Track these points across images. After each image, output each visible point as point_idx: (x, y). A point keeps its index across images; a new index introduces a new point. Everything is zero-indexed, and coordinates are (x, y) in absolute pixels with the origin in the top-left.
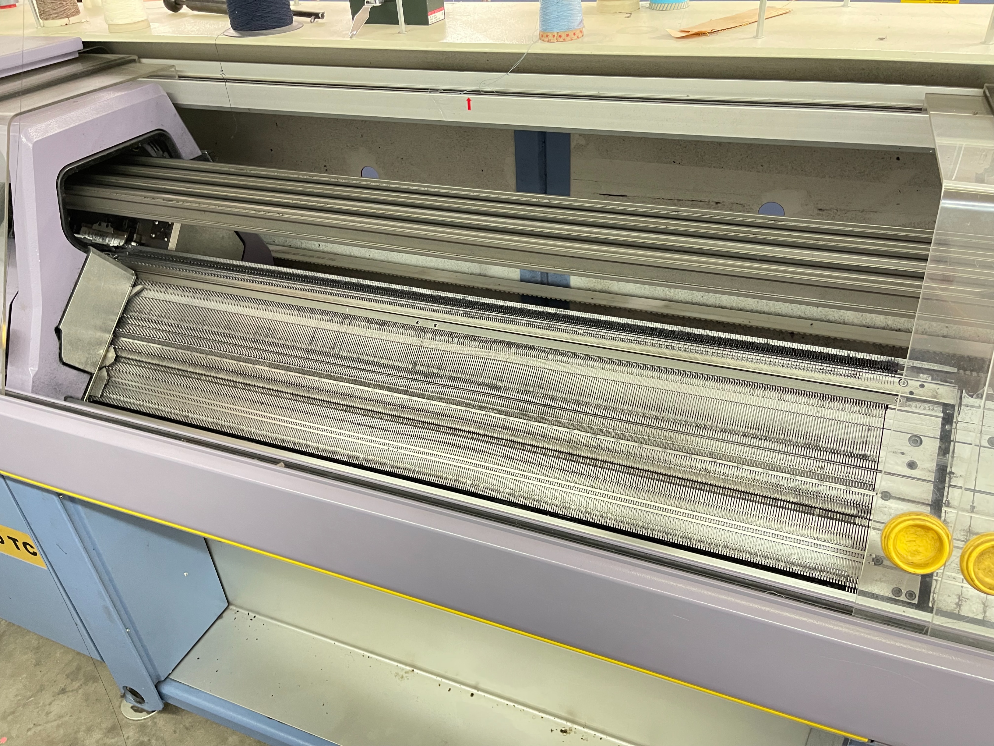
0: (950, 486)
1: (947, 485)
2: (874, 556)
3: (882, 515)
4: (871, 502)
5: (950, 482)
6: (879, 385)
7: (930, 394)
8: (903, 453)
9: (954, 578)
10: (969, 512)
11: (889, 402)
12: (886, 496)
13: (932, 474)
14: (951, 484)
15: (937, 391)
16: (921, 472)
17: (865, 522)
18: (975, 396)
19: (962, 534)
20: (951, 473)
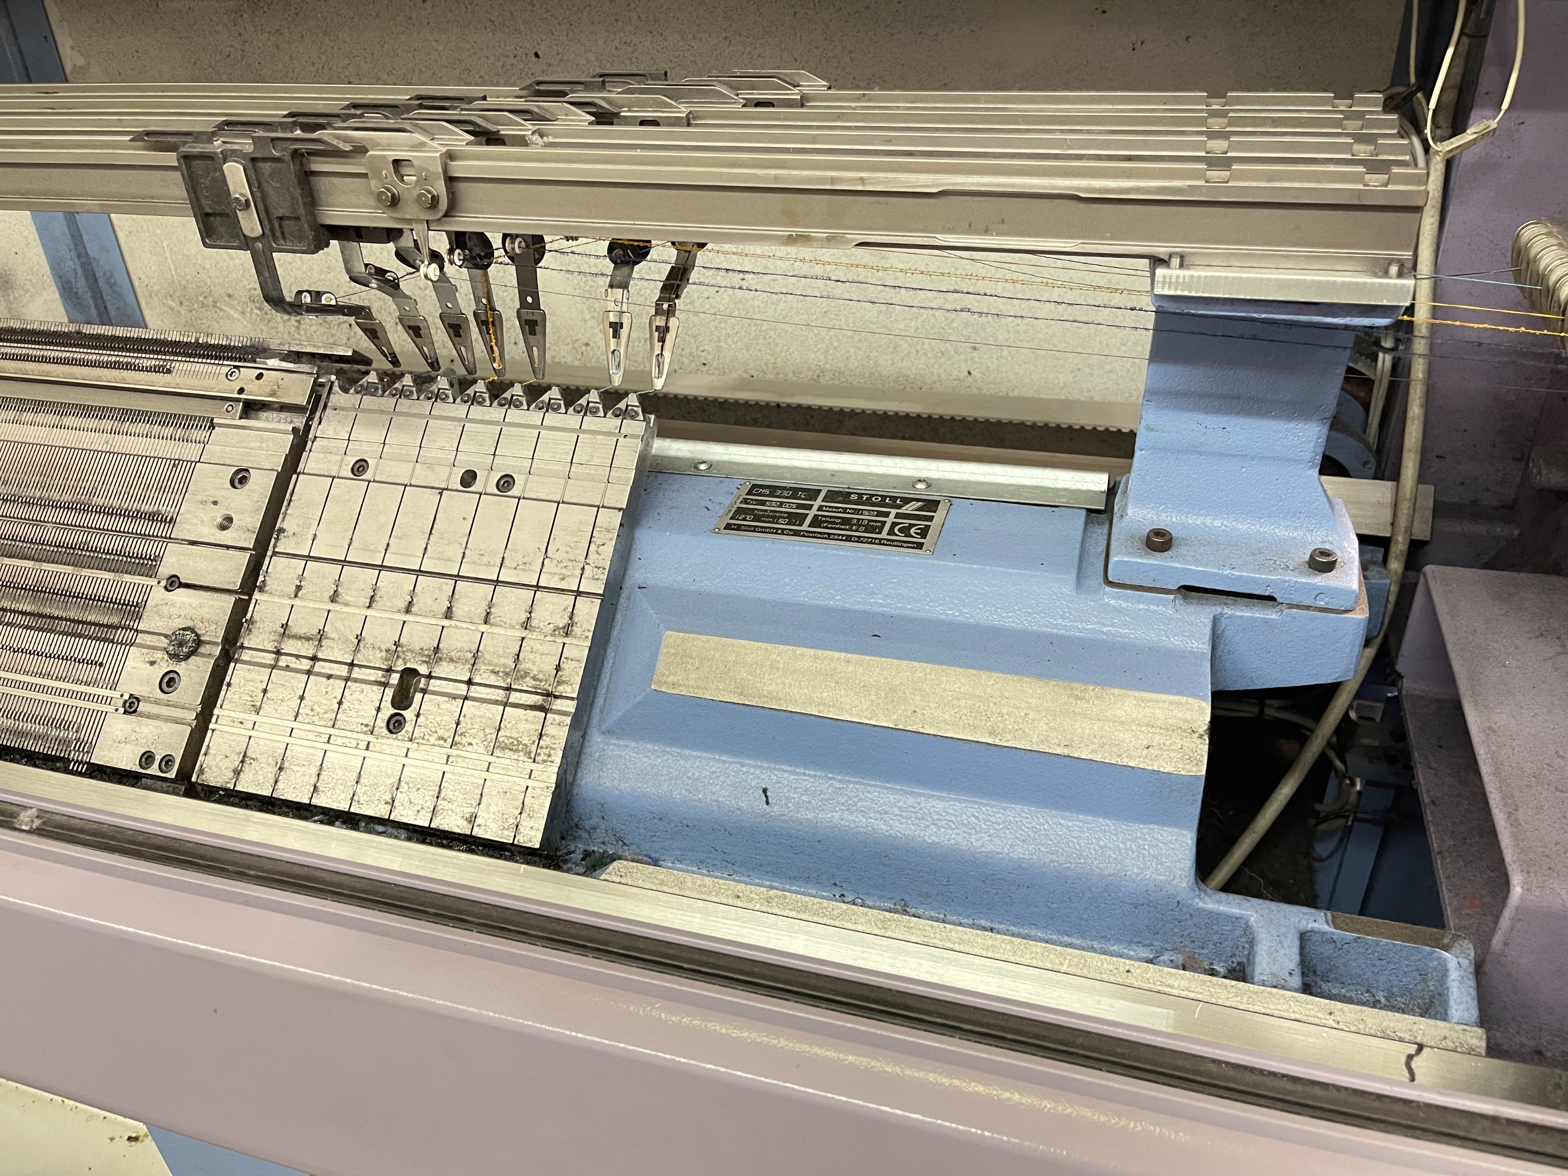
0: (275, 553)
1: (269, 553)
2: (126, 697)
3: (157, 618)
4: (145, 599)
5: (275, 547)
6: (196, 382)
7: (268, 390)
8: (215, 503)
9: (241, 723)
10: (291, 598)
11: (215, 413)
12: (174, 583)
13: (250, 534)
14: (277, 550)
15: (280, 382)
16: (234, 535)
17: (130, 634)
18: (352, 391)
19: (273, 638)
20: (281, 530)
